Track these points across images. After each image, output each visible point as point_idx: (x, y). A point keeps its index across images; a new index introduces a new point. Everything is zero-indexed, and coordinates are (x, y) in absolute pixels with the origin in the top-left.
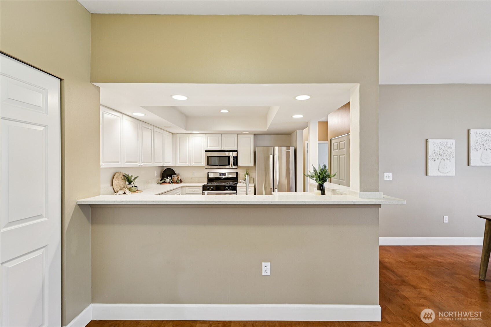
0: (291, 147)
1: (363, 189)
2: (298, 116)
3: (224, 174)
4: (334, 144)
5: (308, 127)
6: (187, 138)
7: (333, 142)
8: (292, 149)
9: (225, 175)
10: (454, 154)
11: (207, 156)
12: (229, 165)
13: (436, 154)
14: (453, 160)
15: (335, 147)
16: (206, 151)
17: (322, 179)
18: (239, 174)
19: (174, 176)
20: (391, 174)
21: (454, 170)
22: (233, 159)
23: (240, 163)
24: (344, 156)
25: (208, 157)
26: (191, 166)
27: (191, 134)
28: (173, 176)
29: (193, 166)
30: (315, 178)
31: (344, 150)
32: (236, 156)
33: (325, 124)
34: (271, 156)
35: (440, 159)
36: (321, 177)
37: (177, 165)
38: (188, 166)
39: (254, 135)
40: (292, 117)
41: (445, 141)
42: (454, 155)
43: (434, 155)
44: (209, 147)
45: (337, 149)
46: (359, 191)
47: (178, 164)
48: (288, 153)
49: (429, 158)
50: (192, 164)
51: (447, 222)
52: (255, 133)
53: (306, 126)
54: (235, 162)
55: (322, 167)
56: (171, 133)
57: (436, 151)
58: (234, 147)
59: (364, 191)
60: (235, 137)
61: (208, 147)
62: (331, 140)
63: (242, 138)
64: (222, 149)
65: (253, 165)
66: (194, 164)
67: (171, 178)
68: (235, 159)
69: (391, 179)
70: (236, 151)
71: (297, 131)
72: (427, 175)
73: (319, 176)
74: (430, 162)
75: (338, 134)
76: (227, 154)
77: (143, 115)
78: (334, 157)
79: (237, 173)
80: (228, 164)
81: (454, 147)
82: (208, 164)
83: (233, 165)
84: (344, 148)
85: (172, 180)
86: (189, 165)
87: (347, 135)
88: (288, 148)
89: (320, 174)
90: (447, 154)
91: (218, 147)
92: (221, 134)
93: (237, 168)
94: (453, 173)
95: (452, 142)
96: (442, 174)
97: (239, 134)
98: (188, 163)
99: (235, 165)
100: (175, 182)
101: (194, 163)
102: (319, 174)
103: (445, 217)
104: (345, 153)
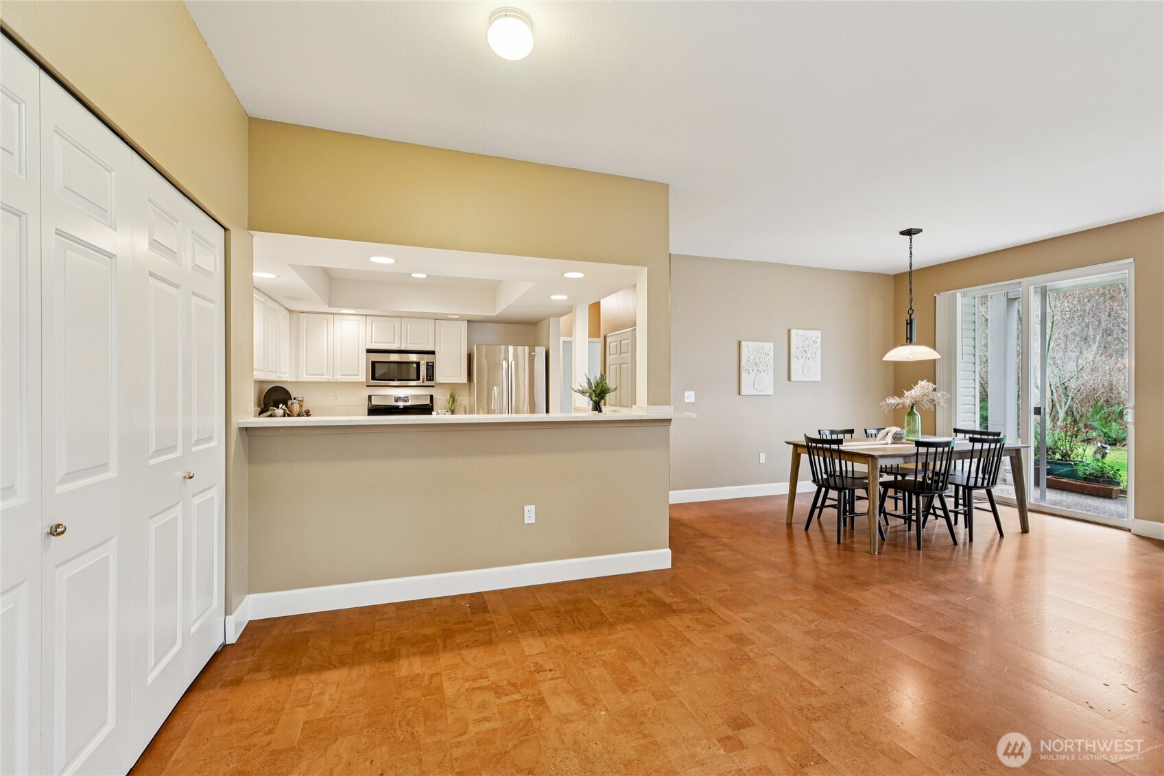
0: (537, 348)
1: (651, 402)
2: (559, 297)
3: (405, 399)
4: (611, 344)
5: (571, 312)
6: (326, 322)
7: (608, 340)
8: (540, 352)
9: (406, 401)
10: (772, 363)
11: (372, 362)
12: (418, 379)
13: (750, 362)
14: (771, 372)
15: (613, 351)
16: (369, 351)
17: (600, 394)
18: (436, 398)
19: (292, 404)
20: (693, 393)
21: (772, 387)
22: (427, 369)
23: (440, 377)
24: (626, 366)
25: (374, 363)
26: (334, 380)
27: (333, 314)
28: (290, 402)
29: (338, 380)
30: (588, 394)
31: (627, 355)
32: (433, 363)
33: (596, 307)
34: (504, 362)
35: (755, 370)
36: (598, 391)
37: (300, 380)
38: (327, 380)
39: (468, 321)
40: (550, 297)
41: (761, 344)
42: (772, 366)
43: (748, 364)
44: (375, 342)
45: (616, 354)
46: (646, 405)
47: (304, 377)
48: (532, 359)
49: (742, 369)
50: (336, 378)
51: (764, 462)
52: (469, 319)
53: (568, 310)
54: (431, 376)
55: (598, 378)
56: (287, 309)
57: (751, 359)
58: (428, 344)
59: (652, 404)
60: (430, 325)
61: (373, 344)
62: (605, 337)
63: (443, 326)
64: (403, 348)
65: (465, 381)
66: (339, 378)
67: (286, 407)
68: (431, 368)
69: (693, 401)
70: (433, 353)
71: (551, 318)
72: (739, 394)
73: (594, 391)
74: (743, 374)
75: (618, 326)
76: (413, 358)
77: (273, 276)
78: (611, 367)
79: (432, 397)
80: (415, 378)
81: (772, 353)
82: (374, 378)
83: (427, 380)
84: (627, 352)
85: (289, 411)
86: (329, 379)
87: (632, 330)
88: (532, 350)
89: (596, 387)
90: (763, 362)
91: (394, 343)
92: (401, 317)
93: (433, 386)
94: (770, 392)
95: (769, 346)
96: (758, 393)
97: (437, 318)
98: (327, 375)
99: (430, 380)
100: (295, 414)
101: (342, 375)
102: (594, 388)
103: (761, 454)
104: (629, 360)
